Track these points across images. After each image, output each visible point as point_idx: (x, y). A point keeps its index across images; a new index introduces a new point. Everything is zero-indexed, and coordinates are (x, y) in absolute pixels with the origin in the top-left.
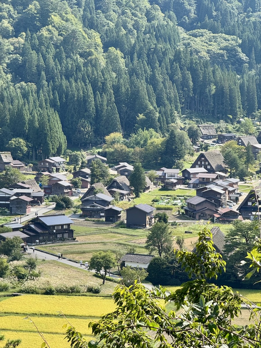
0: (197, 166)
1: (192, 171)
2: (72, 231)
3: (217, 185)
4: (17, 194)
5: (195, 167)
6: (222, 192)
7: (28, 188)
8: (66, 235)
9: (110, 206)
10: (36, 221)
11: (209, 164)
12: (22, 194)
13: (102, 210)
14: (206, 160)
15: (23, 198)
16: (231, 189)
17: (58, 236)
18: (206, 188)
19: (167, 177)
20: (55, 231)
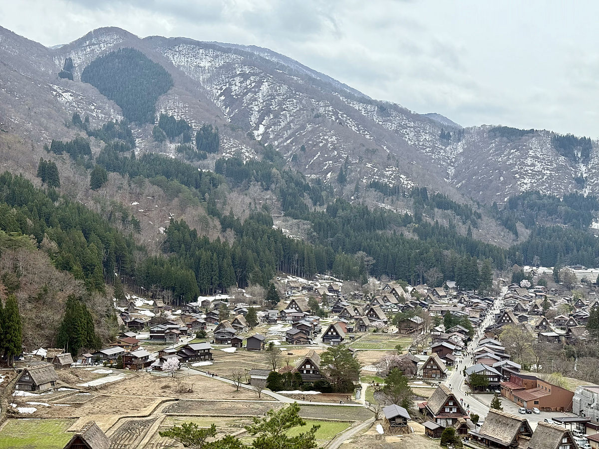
0: (290, 308)
1: (286, 311)
2: (211, 354)
3: (306, 321)
4: (169, 329)
5: (288, 309)
6: (310, 325)
7: (176, 324)
8: (207, 357)
9: (235, 337)
10: (186, 347)
11: (298, 307)
12: (173, 328)
13: (229, 339)
14: (296, 304)
15: (174, 331)
16: (315, 323)
17: (202, 357)
18: (299, 323)
19: (270, 316)
20: (199, 354)
